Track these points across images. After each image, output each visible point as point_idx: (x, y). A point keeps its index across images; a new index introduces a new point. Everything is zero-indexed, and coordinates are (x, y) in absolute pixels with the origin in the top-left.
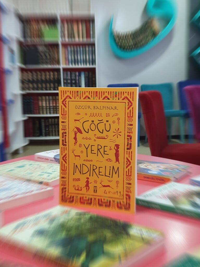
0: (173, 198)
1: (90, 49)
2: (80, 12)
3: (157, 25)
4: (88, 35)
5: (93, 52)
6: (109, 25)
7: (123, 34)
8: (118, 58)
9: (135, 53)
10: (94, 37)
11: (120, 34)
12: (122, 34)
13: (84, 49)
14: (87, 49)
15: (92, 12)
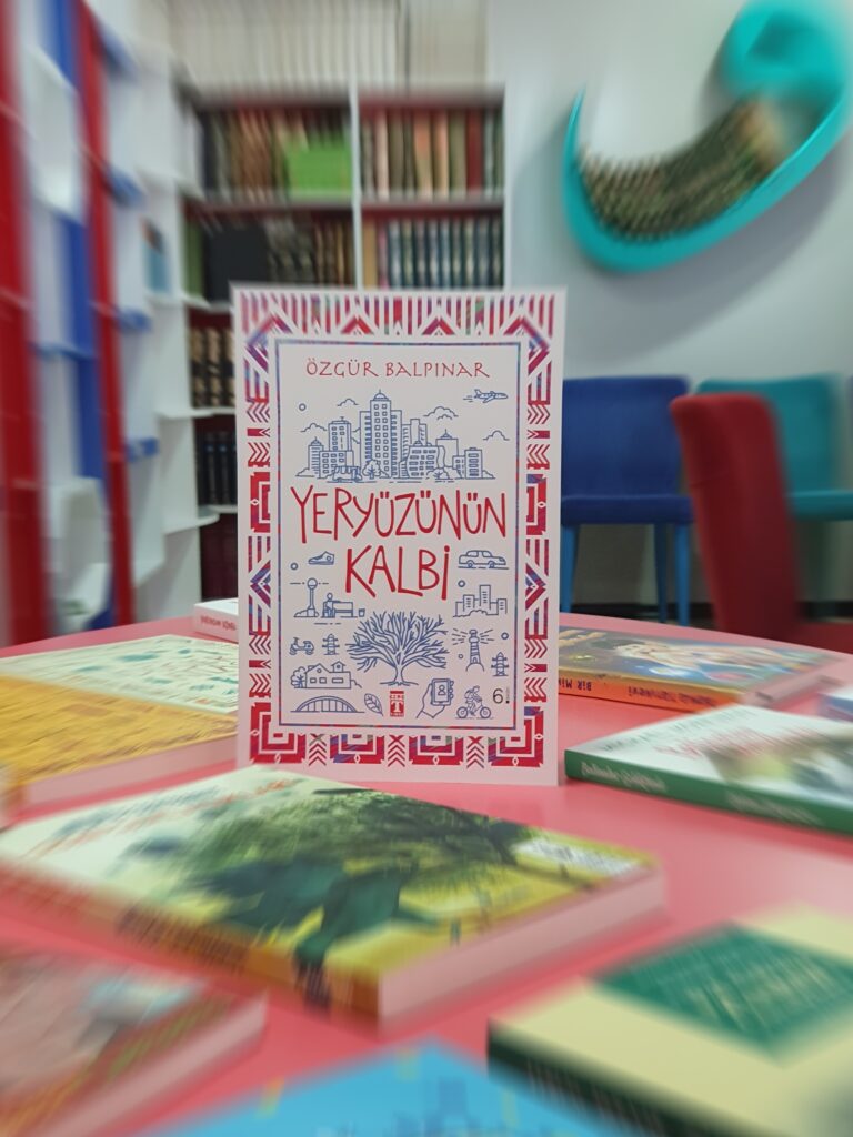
0: (724, 756)
1: (483, 230)
2: (441, 78)
3: (768, 129)
4: (475, 176)
5: (495, 246)
6: (565, 129)
7: (625, 166)
8: (602, 269)
9: (673, 249)
10: (498, 180)
11: (614, 166)
12: (618, 168)
13: (457, 232)
14: (469, 231)
15: (492, 79)
